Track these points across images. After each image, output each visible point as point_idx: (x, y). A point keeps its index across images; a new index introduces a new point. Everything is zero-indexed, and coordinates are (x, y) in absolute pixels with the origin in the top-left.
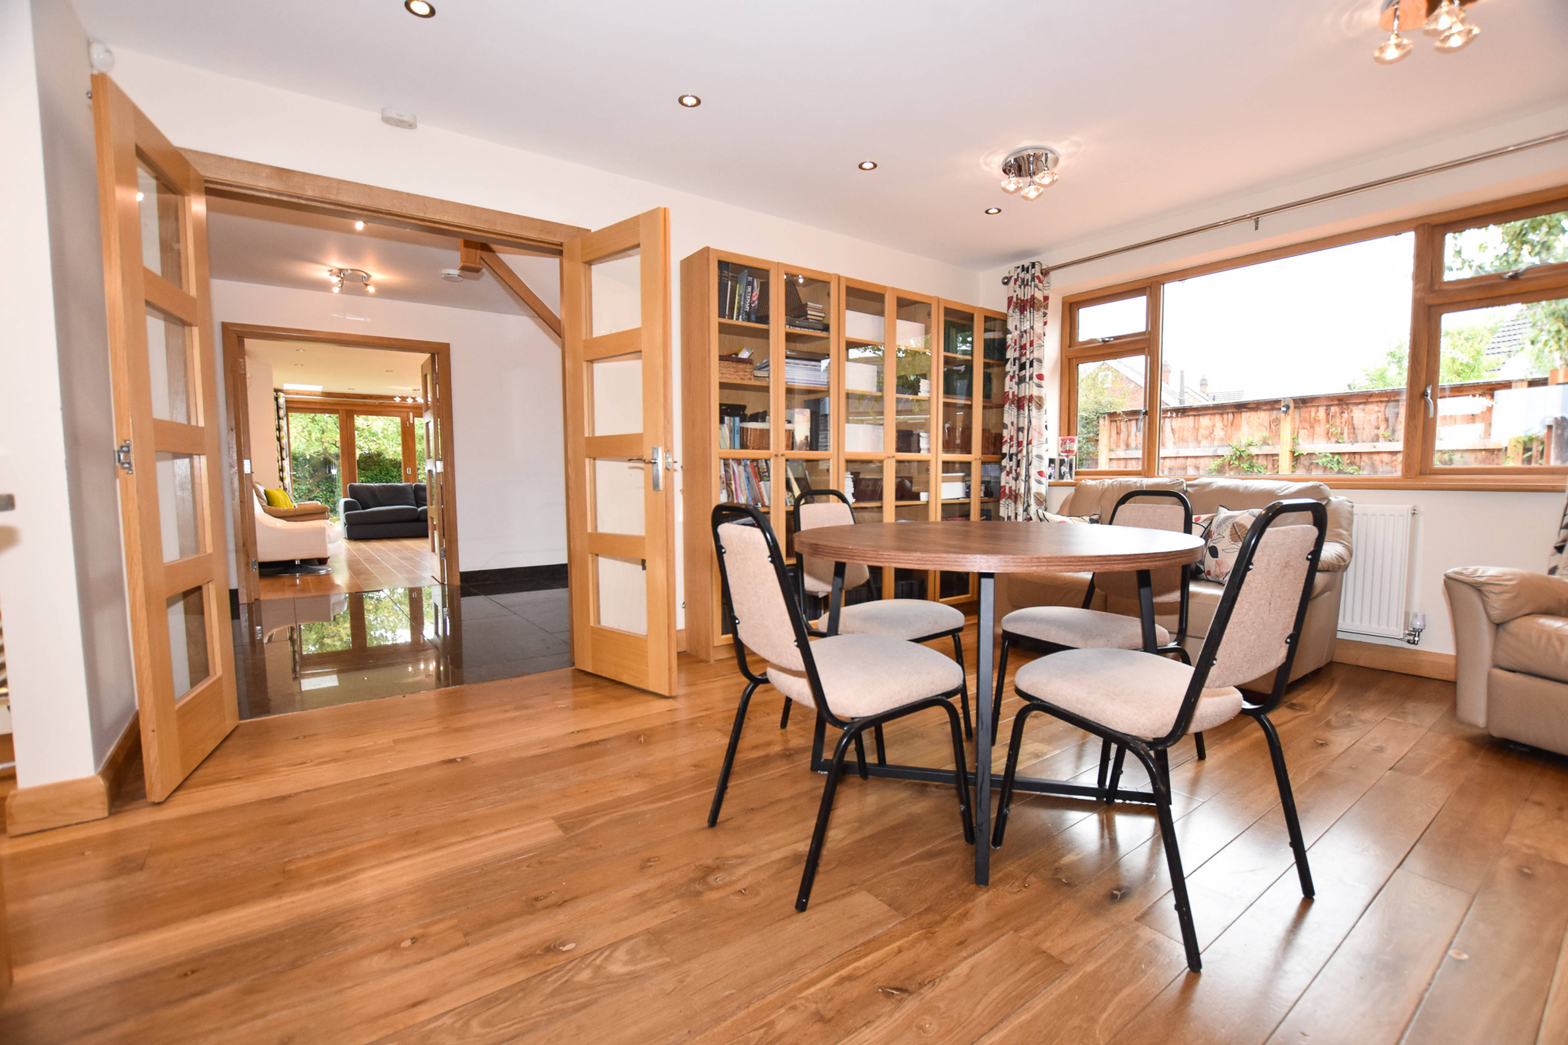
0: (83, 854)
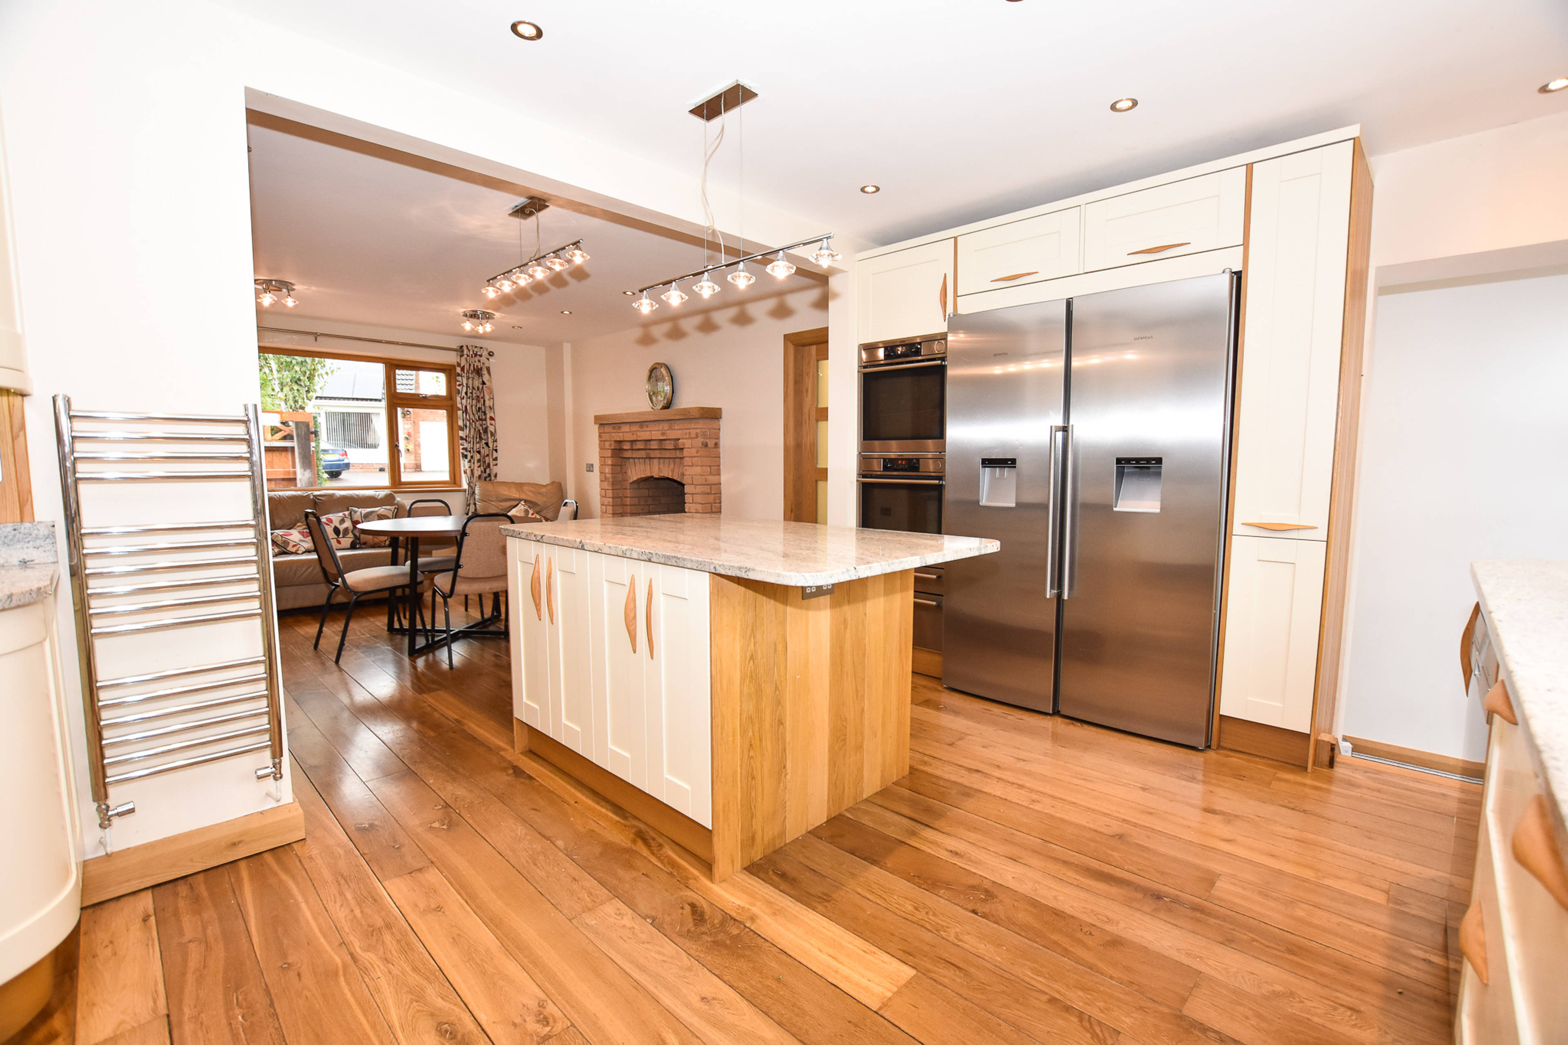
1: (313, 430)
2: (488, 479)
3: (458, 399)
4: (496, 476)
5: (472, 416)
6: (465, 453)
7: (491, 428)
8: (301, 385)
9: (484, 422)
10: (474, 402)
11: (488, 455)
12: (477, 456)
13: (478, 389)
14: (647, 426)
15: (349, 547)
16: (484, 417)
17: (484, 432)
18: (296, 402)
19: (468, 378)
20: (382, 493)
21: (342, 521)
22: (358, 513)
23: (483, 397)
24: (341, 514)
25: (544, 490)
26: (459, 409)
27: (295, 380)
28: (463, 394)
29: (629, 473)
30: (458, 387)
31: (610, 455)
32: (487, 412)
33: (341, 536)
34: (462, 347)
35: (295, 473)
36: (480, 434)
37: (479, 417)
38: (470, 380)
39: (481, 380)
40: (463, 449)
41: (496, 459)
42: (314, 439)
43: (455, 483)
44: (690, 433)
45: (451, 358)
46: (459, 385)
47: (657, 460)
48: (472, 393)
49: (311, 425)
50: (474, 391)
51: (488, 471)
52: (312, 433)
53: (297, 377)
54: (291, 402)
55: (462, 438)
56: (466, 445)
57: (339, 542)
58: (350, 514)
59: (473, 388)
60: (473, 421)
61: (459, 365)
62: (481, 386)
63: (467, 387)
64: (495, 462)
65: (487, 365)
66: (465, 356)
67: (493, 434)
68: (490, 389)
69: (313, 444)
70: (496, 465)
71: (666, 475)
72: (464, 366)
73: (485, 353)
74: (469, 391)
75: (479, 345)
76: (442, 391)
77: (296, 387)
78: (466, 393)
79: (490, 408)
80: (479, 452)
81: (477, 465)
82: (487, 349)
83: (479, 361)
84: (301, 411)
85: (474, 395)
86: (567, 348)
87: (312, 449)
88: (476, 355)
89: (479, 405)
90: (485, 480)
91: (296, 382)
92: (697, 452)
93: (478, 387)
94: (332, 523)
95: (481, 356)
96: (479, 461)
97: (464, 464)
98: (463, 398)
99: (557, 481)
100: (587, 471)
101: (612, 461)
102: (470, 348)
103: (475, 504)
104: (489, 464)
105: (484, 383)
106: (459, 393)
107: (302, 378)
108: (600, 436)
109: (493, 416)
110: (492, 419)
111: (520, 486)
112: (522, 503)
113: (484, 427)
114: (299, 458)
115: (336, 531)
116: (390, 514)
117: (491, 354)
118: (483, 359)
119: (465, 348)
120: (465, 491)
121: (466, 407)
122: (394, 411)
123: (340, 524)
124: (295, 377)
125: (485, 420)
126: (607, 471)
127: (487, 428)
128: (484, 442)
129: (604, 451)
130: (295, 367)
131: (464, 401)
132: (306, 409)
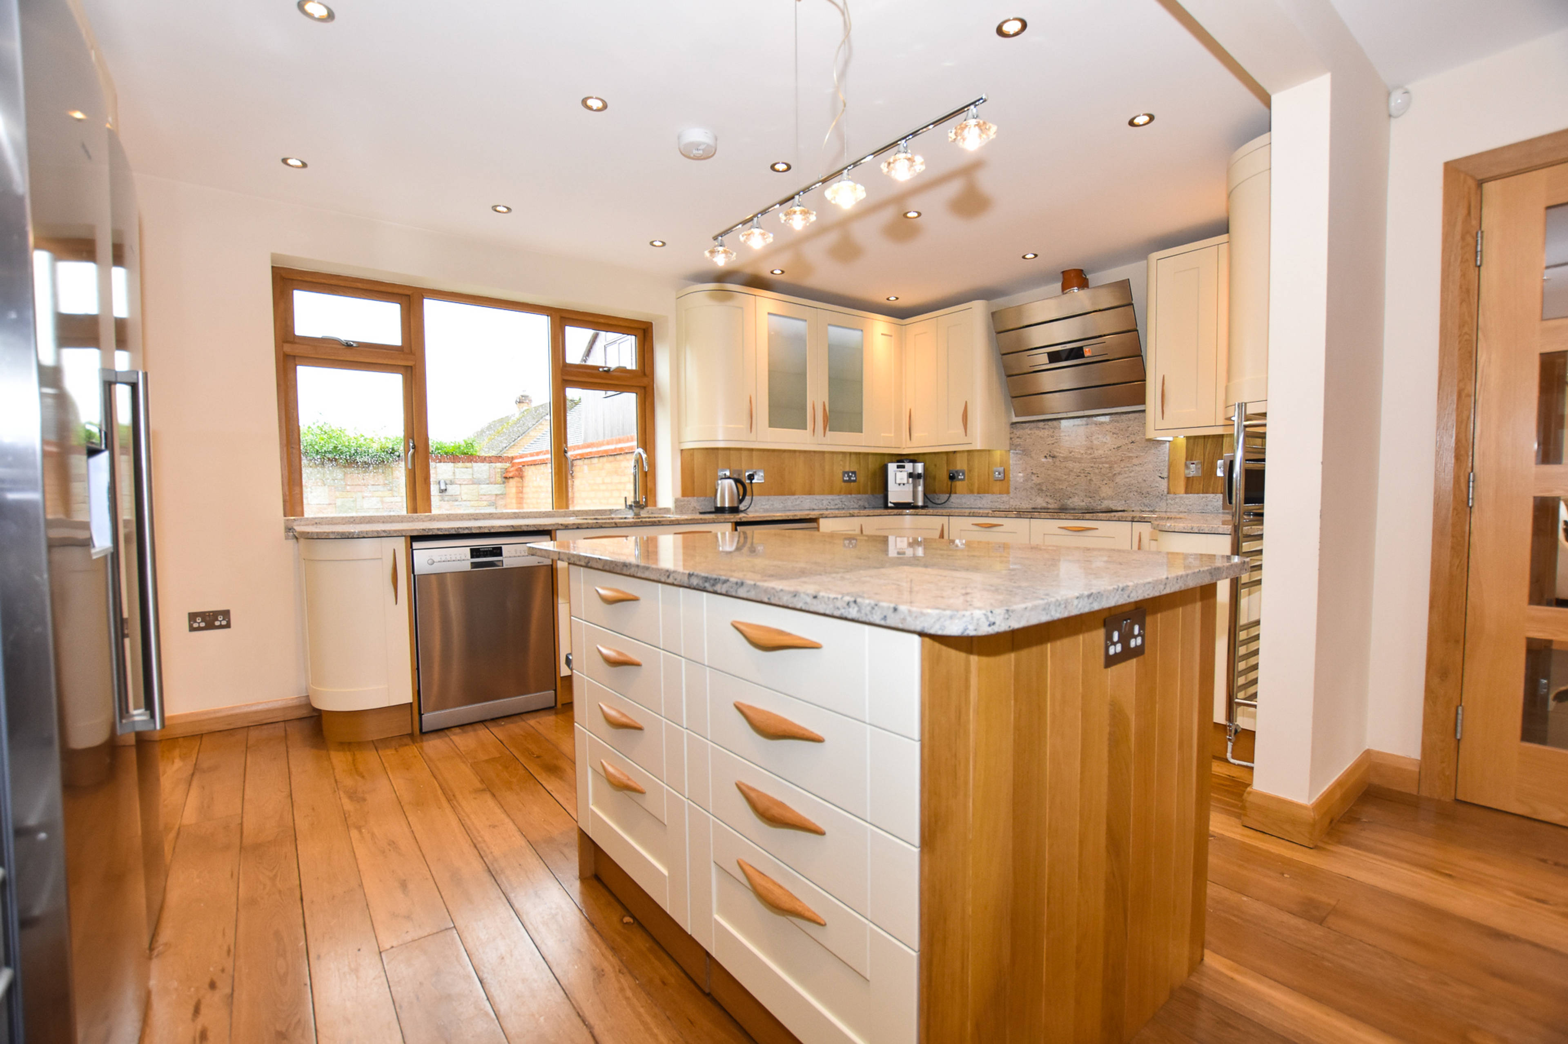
0: (1283, 874)
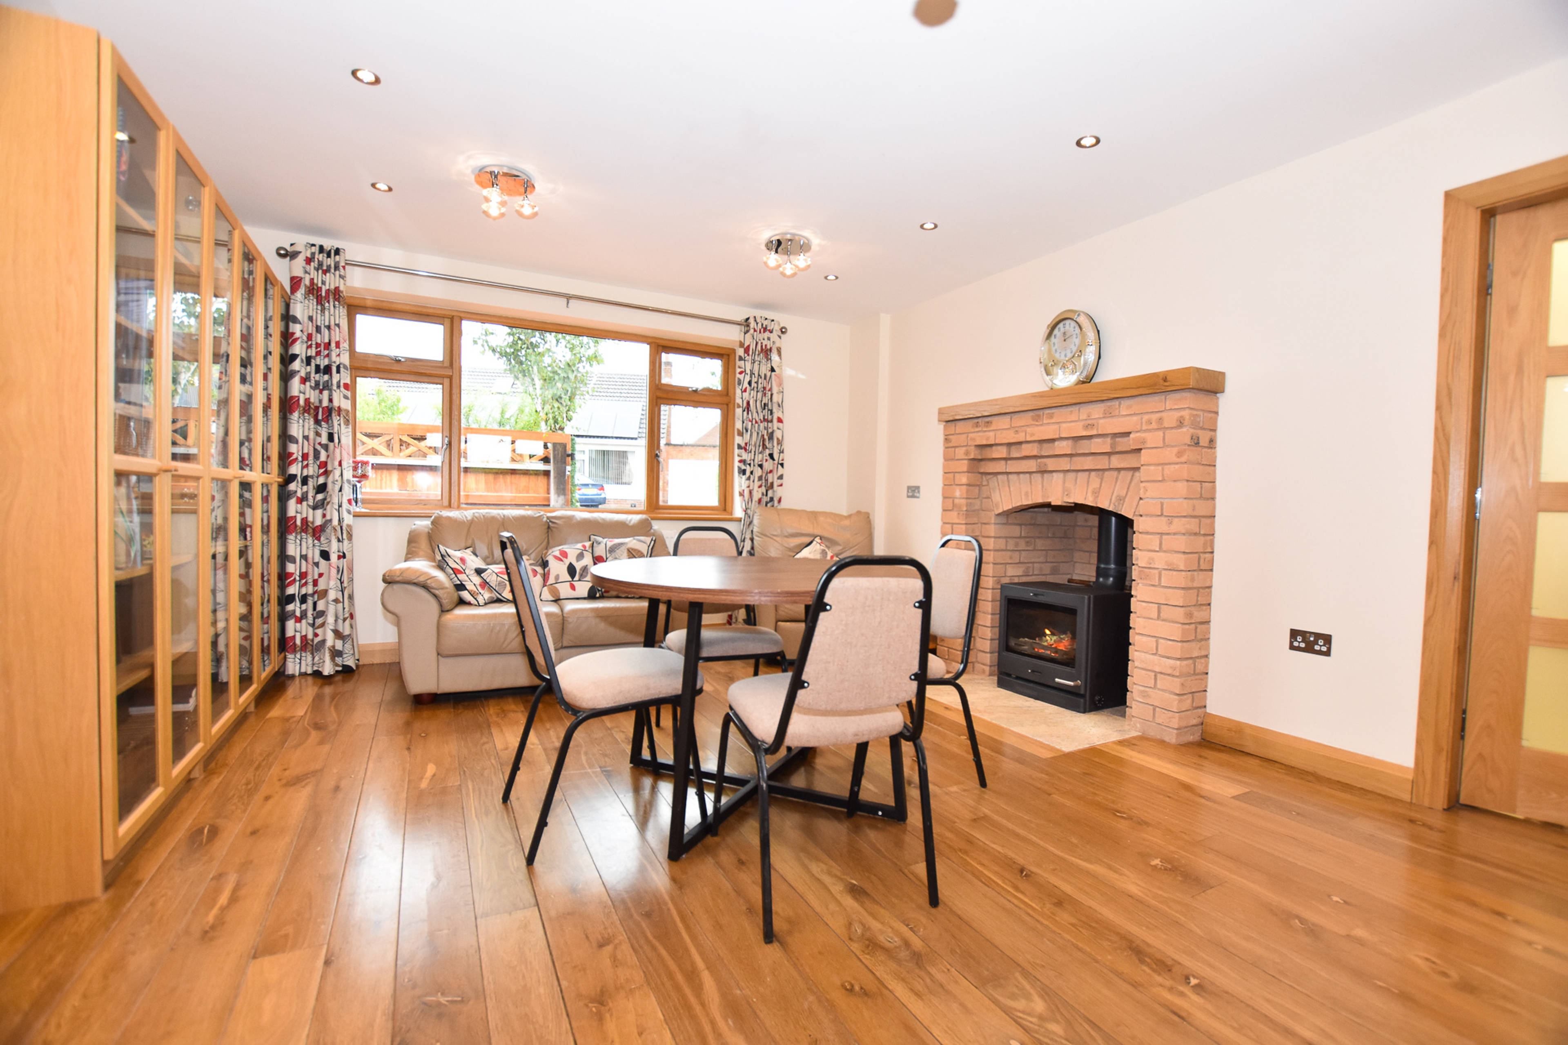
1: (570, 452)
2: (769, 505)
3: (738, 392)
4: (780, 501)
5: (755, 415)
6: (743, 467)
7: (778, 434)
8: (561, 403)
9: (770, 425)
10: (760, 394)
11: (771, 471)
12: (758, 472)
13: (765, 378)
14: (1051, 416)
15: (586, 595)
16: (770, 417)
17: (769, 440)
18: (556, 422)
19: (754, 362)
20: (635, 518)
21: (580, 556)
22: (603, 545)
23: (770, 390)
24: (579, 546)
25: (847, 522)
26: (739, 406)
27: (557, 397)
28: (746, 385)
29: (996, 497)
30: (738, 376)
31: (965, 469)
32: (774, 410)
33: (577, 578)
34: (748, 319)
35: (548, 499)
36: (764, 440)
37: (764, 416)
38: (756, 364)
39: (769, 365)
40: (740, 461)
41: (781, 477)
42: (570, 462)
43: (725, 510)
44: (1160, 419)
45: (730, 336)
46: (741, 373)
47: (1061, 475)
48: (757, 383)
49: (569, 447)
50: (760, 380)
51: (770, 493)
52: (568, 456)
53: (559, 394)
54: (551, 421)
55: (739, 447)
56: (745, 456)
57: (573, 587)
58: (592, 546)
59: (759, 375)
60: (756, 422)
61: (742, 345)
62: (769, 374)
63: (752, 373)
64: (780, 482)
65: (777, 345)
66: (752, 331)
67: (780, 442)
68: (779, 377)
69: (568, 468)
70: (781, 485)
71: (1080, 501)
72: (749, 346)
73: (777, 328)
74: (754, 380)
75: (770, 317)
76: (716, 384)
77: (556, 405)
78: (750, 383)
79: (779, 406)
80: (761, 466)
81: (757, 483)
82: (779, 324)
83: (769, 339)
84: (560, 432)
85: (760, 386)
86: (885, 320)
87: (568, 473)
88: (765, 330)
89: (765, 400)
90: (766, 505)
91: (557, 400)
92: (1180, 454)
93: (765, 375)
94: (566, 557)
95: (771, 332)
96: (760, 478)
97: (739, 483)
98: (745, 391)
99: (863, 510)
100: (908, 497)
101: (968, 479)
102: (758, 320)
103: (752, 540)
104: (772, 484)
105: (773, 370)
106: (739, 384)
107: (563, 396)
108: (947, 440)
109: (781, 416)
110: (780, 420)
111: (814, 516)
112: (818, 540)
113: (770, 431)
114: (554, 483)
115: (571, 570)
116: (644, 549)
117: (783, 331)
118: (774, 336)
119: (752, 321)
120: (739, 520)
121: (748, 403)
122: (656, 410)
123: (578, 561)
124: (556, 394)
125: (771, 421)
126: (958, 494)
127: (772, 433)
128: (767, 452)
129: (950, 463)
130: (557, 384)
131: (746, 395)
132: (565, 430)
